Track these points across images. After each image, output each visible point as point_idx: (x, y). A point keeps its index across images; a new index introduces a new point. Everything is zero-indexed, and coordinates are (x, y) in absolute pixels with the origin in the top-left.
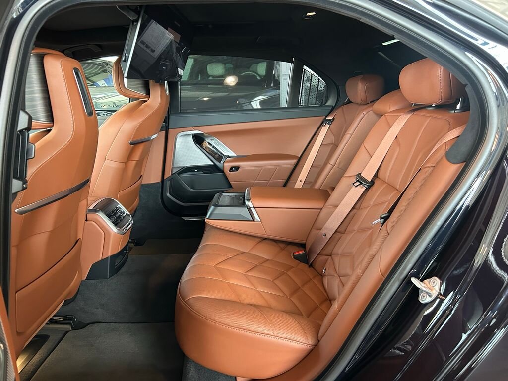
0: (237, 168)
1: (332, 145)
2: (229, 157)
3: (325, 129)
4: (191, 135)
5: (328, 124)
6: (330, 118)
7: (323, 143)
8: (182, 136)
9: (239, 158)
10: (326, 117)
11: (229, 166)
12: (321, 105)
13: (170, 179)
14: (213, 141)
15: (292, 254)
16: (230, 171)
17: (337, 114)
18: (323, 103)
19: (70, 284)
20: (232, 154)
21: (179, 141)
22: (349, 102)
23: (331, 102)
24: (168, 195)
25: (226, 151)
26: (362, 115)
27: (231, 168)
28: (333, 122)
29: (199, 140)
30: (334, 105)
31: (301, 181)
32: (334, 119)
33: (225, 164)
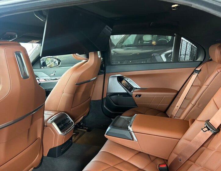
0: (140, 96)
1: (198, 87)
2: (136, 88)
3: (194, 76)
4: (116, 76)
5: (197, 73)
6: (198, 69)
7: (193, 85)
8: (112, 77)
9: (142, 90)
10: (196, 68)
11: (135, 94)
12: (194, 61)
13: (106, 98)
14: (128, 80)
15: (158, 166)
16: (136, 97)
17: (203, 67)
18: (195, 60)
19: (32, 162)
20: (138, 87)
21: (110, 79)
22: (211, 60)
23: (200, 59)
24: (105, 106)
25: (135, 85)
26: (217, 72)
27: (137, 95)
28: (200, 72)
29: (120, 79)
30: (202, 61)
31: (178, 107)
32: (200, 70)
33: (133, 93)
